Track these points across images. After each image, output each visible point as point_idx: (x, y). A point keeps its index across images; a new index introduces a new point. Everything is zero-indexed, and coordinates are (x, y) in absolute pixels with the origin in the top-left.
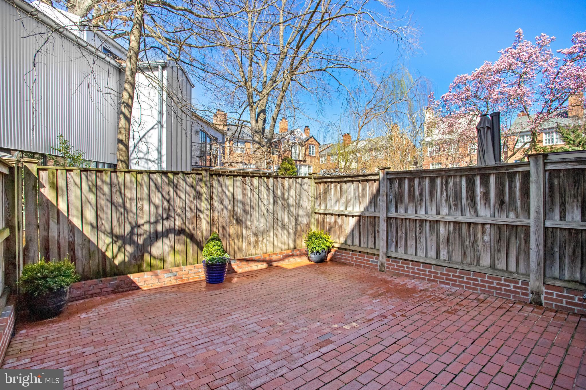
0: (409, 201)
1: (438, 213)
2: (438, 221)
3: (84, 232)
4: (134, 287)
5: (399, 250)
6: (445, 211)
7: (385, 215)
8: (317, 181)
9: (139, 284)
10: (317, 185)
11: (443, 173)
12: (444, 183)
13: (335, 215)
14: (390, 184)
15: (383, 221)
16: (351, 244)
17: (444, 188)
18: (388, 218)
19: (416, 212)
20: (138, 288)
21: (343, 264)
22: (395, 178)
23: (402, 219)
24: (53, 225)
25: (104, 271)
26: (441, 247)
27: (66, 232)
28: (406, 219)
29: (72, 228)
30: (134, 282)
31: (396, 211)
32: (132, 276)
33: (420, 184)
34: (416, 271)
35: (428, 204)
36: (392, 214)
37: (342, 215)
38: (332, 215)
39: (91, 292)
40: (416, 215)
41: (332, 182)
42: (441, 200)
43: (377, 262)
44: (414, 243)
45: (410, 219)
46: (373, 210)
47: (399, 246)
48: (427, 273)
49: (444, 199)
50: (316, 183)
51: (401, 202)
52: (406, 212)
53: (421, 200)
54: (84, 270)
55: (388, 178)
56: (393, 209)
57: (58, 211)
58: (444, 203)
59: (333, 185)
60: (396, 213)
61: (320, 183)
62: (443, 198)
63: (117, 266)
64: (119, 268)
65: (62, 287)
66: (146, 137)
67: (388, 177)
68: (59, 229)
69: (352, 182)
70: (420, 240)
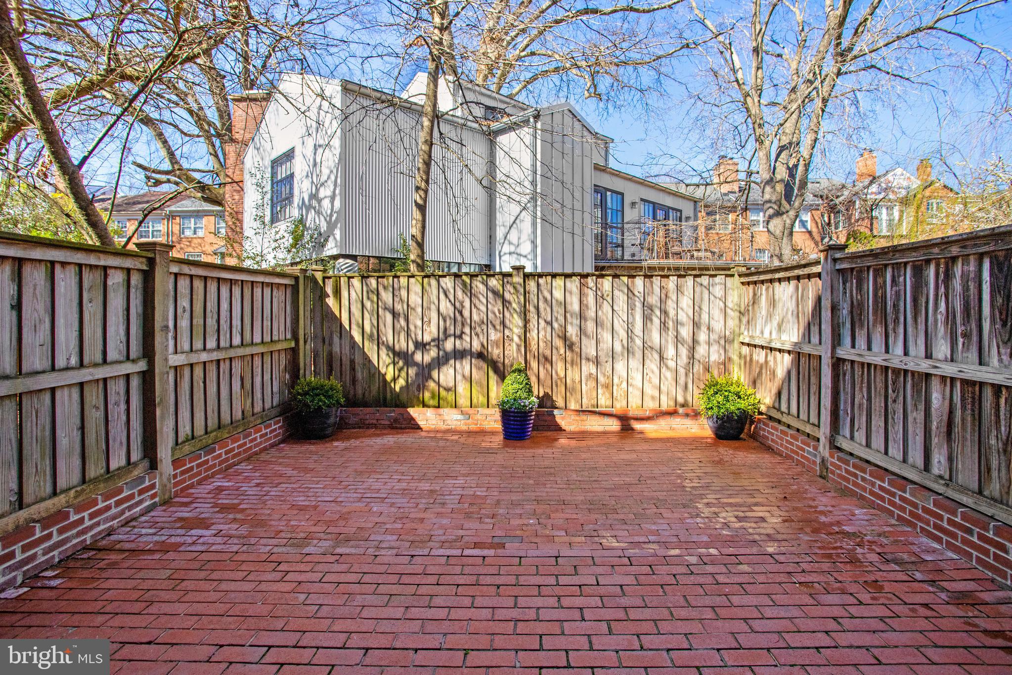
0: (875, 321)
1: (928, 356)
2: (928, 376)
3: (366, 350)
4: (413, 426)
5: (856, 434)
6: (942, 349)
7: (829, 355)
8: (743, 280)
9: (420, 423)
10: (744, 288)
11: (936, 250)
12: (942, 276)
13: (767, 348)
14: (844, 283)
15: (826, 367)
16: (786, 411)
17: (942, 290)
18: (839, 359)
19: (887, 351)
20: (418, 428)
21: (769, 449)
22: (852, 269)
23: (863, 364)
24: (336, 339)
25: (385, 399)
26: (935, 441)
27: (348, 348)
28: (869, 365)
29: (353, 344)
30: (412, 419)
31: (853, 346)
32: (412, 411)
33: (894, 281)
34: (877, 490)
35: (910, 329)
36: (845, 352)
37: (775, 349)
38: (762, 347)
39: (367, 422)
40: (887, 356)
41: (762, 282)
42: (936, 321)
43: (815, 456)
44: (882, 424)
45: (876, 366)
46: (817, 342)
47: (856, 428)
48: (897, 500)
49: (941, 318)
50: (743, 283)
51: (862, 326)
52: (869, 348)
53: (896, 321)
54: (364, 395)
55: (838, 270)
56: (847, 340)
57: (341, 324)
58: (941, 329)
59: (764, 288)
60: (853, 351)
61: (748, 283)
62: (939, 317)
63: (398, 395)
64: (401, 398)
65: (320, 407)
66: (518, 221)
67: (838, 267)
68: (341, 345)
69: (788, 279)
70: (893, 418)
